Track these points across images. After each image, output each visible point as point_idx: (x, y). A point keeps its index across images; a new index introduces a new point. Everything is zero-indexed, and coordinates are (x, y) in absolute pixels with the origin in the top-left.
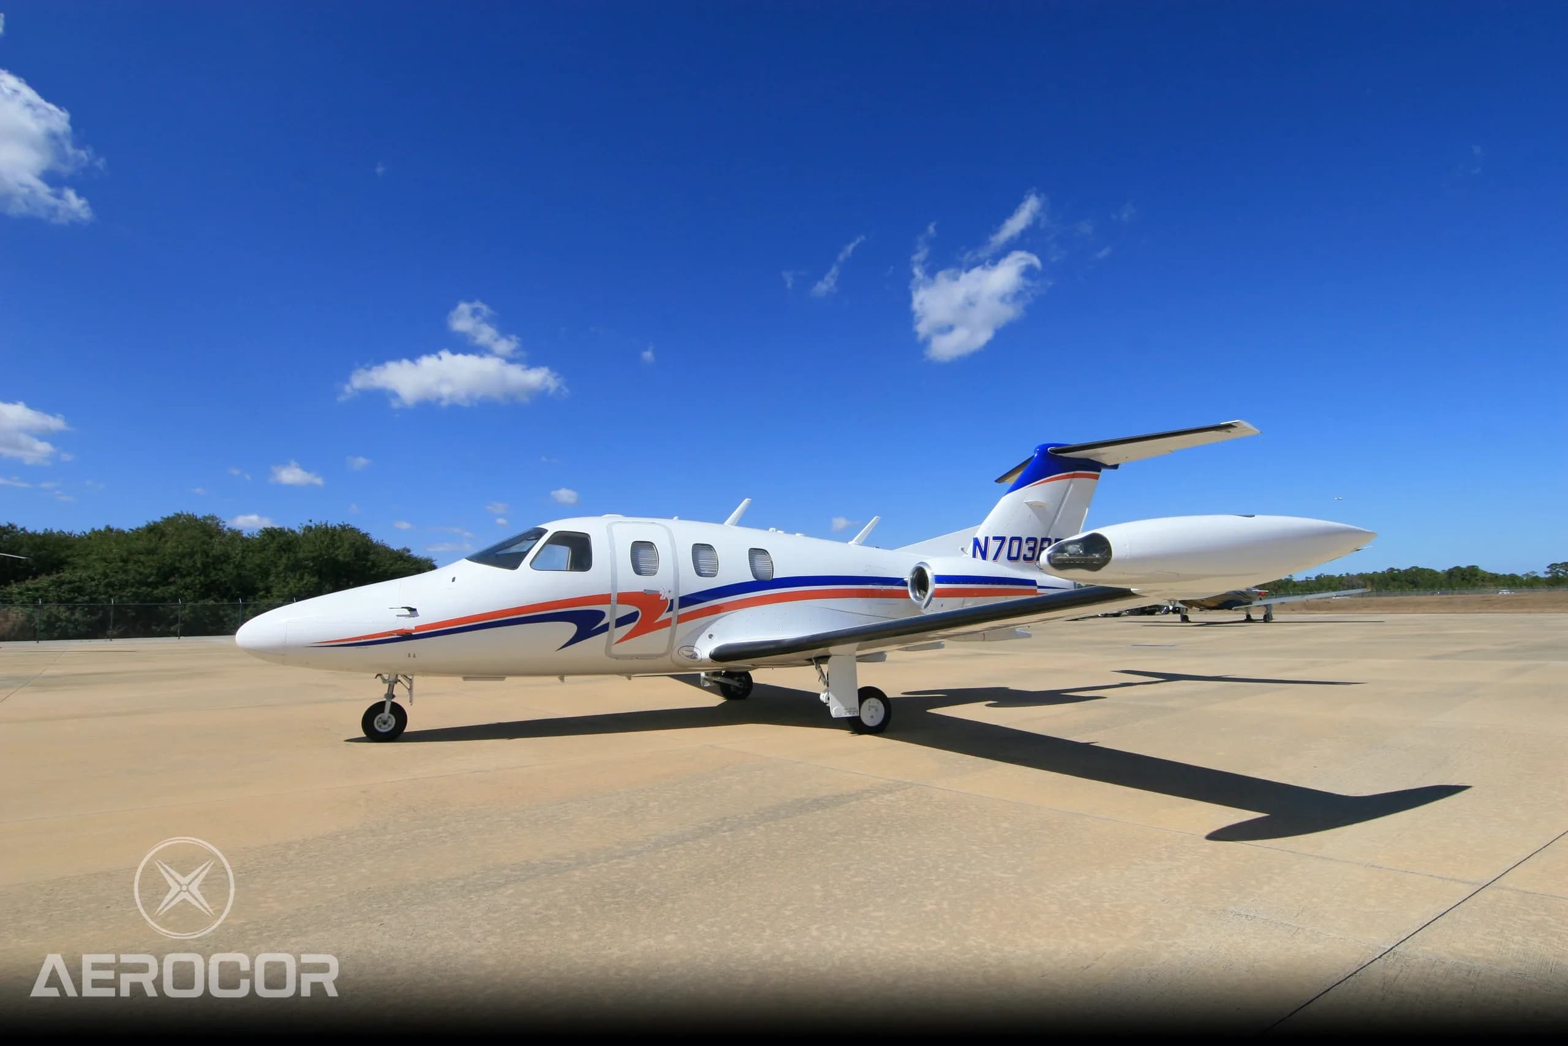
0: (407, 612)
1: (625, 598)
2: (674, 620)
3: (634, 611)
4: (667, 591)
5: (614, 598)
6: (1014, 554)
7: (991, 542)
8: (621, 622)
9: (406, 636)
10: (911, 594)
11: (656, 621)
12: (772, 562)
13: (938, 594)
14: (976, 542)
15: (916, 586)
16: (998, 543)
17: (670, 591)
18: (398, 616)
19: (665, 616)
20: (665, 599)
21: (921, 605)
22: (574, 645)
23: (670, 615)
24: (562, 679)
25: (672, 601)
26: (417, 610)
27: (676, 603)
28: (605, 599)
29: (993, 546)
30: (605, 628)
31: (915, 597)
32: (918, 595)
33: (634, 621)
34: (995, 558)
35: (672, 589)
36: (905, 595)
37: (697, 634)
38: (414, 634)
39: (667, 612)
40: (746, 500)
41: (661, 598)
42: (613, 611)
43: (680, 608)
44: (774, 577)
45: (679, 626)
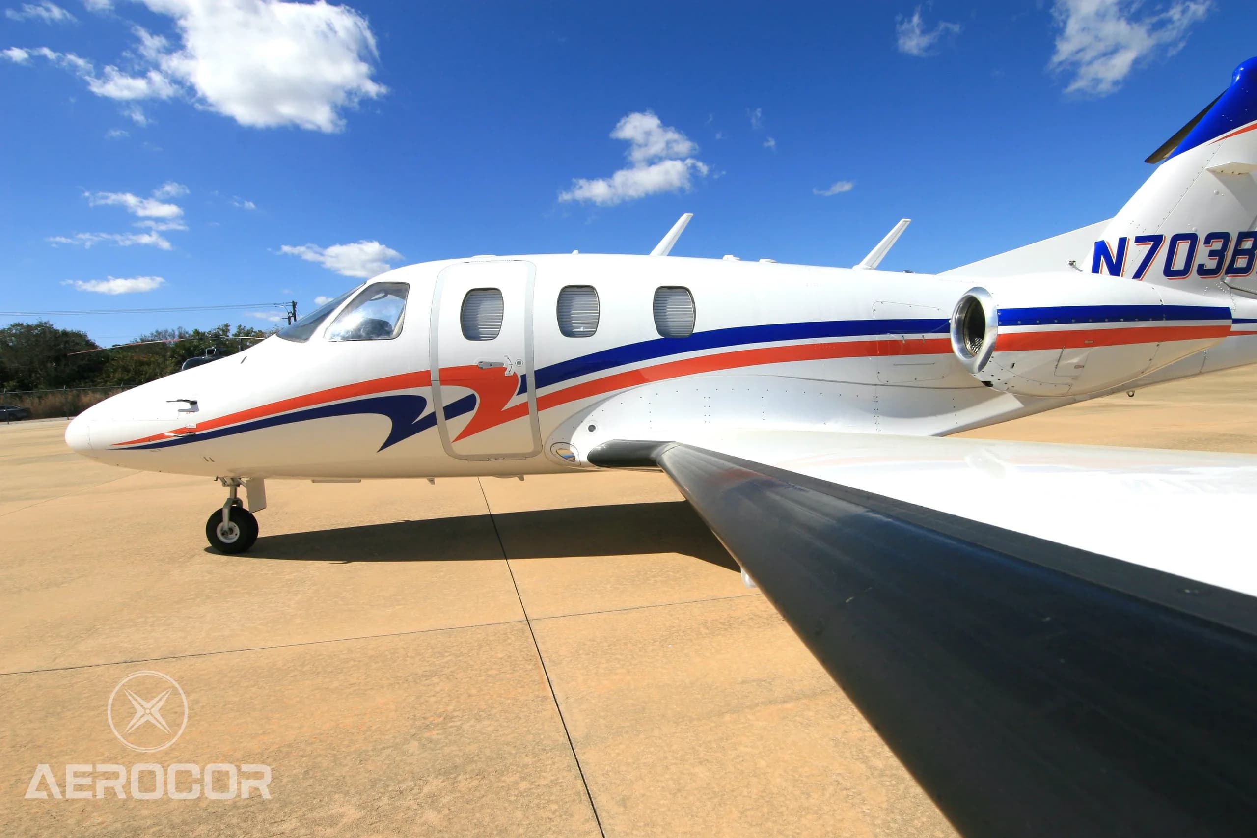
0: (188, 406)
1: (451, 376)
2: (533, 407)
3: (471, 393)
4: (514, 361)
5: (435, 376)
6: (1179, 264)
7: (1132, 247)
8: (452, 411)
9: (190, 436)
10: (955, 346)
11: (504, 409)
12: (694, 307)
13: (1005, 344)
14: (1101, 249)
15: (966, 332)
16: (1146, 248)
17: (519, 363)
18: (179, 411)
19: (516, 400)
20: (512, 374)
21: (972, 364)
22: (394, 446)
23: (523, 398)
24: (432, 481)
25: (524, 377)
26: (198, 403)
27: (531, 381)
28: (422, 378)
29: (1135, 254)
30: (431, 421)
31: (964, 351)
32: (968, 346)
33: (472, 409)
34: (1138, 275)
35: (522, 359)
36: (945, 347)
37: (572, 424)
39: (518, 394)
41: (507, 373)
42: (437, 396)
43: (539, 388)
44: (693, 332)
45: (542, 414)
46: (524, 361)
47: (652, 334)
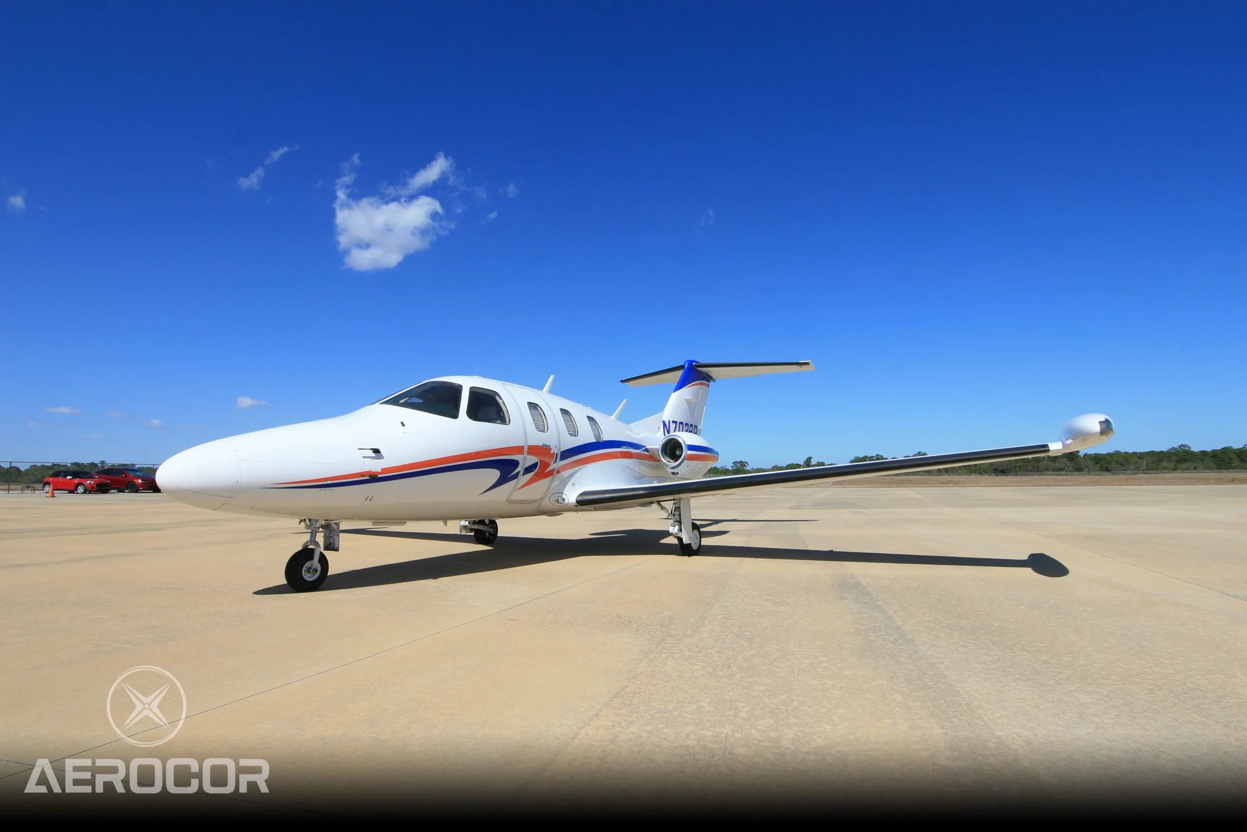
0: (369, 453)
1: (533, 450)
2: (556, 471)
3: (537, 461)
5: (526, 450)
8: (528, 470)
9: (374, 478)
10: (662, 457)
13: (690, 458)
17: (555, 446)
18: (364, 457)
19: (551, 467)
20: (553, 452)
22: (490, 491)
23: (554, 466)
25: (557, 454)
26: (382, 452)
27: (558, 456)
28: (519, 450)
30: (518, 475)
31: (667, 460)
33: (536, 470)
35: (557, 444)
37: (564, 483)
38: (379, 476)
39: (553, 463)
40: (552, 376)
43: (563, 460)
46: (558, 446)
47: (594, 439)
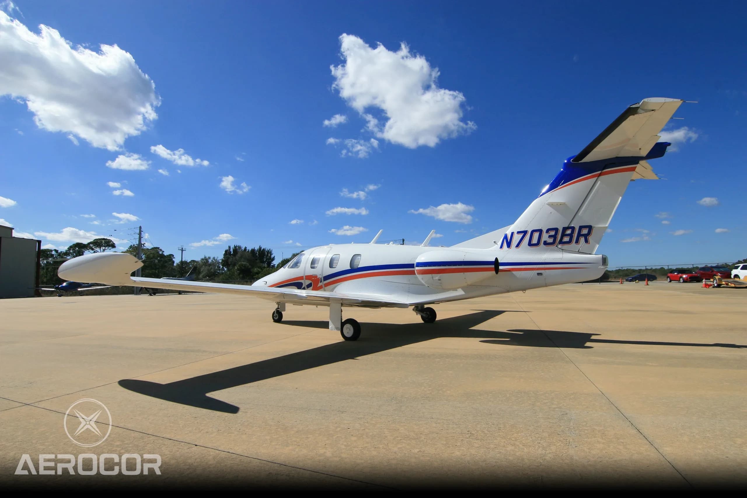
1: (308, 277)
3: (311, 282)
5: (304, 277)
7: (516, 235)
8: (309, 286)
11: (318, 286)
12: (360, 260)
14: (505, 237)
16: (522, 235)
17: (320, 275)
19: (320, 284)
27: (323, 279)
28: (301, 278)
29: (517, 238)
33: (312, 286)
34: (518, 246)
41: (318, 277)
42: (306, 282)
43: (325, 281)
44: (358, 267)
45: (326, 288)
46: (321, 274)
47: (349, 268)
